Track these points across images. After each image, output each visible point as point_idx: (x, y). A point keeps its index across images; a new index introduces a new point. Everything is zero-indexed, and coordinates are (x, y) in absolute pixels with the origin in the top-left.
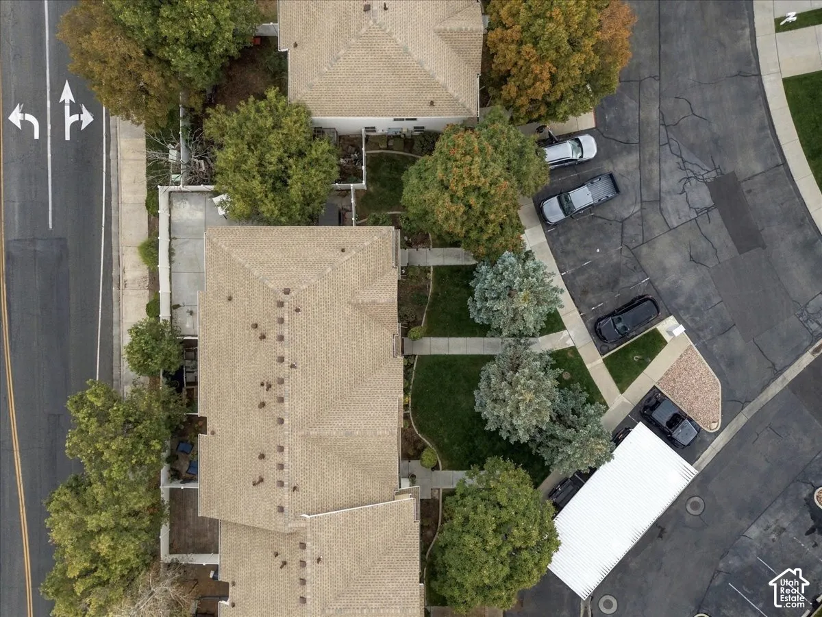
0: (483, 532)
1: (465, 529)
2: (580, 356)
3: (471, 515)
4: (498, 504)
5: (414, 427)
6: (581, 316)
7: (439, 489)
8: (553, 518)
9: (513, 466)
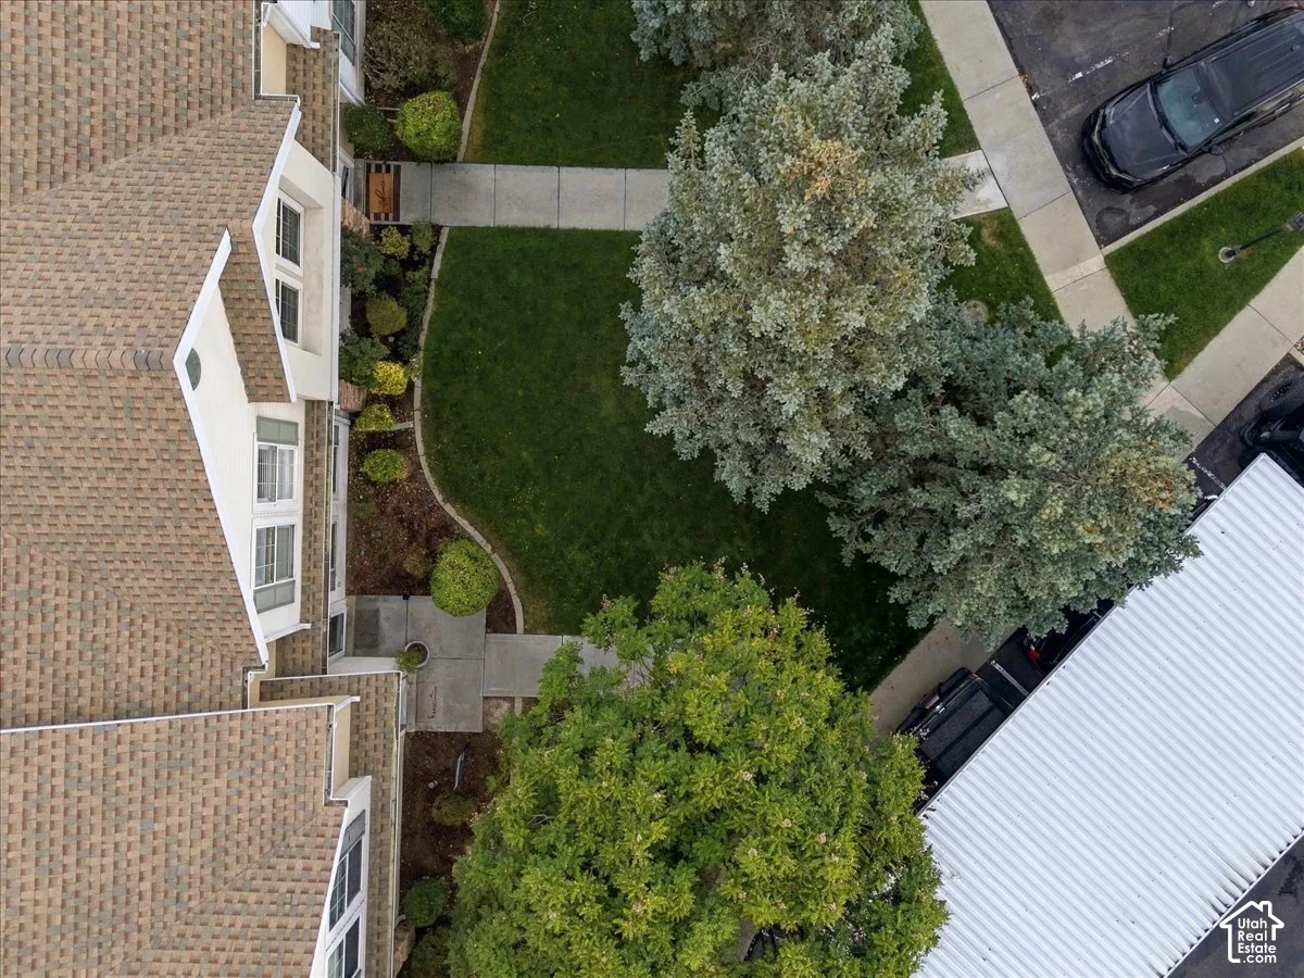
0: (609, 855)
1: (540, 842)
2: (1025, 245)
3: (565, 777)
4: (688, 733)
5: (431, 481)
6: (1035, 103)
7: (511, 700)
8: (919, 805)
9: (763, 596)
